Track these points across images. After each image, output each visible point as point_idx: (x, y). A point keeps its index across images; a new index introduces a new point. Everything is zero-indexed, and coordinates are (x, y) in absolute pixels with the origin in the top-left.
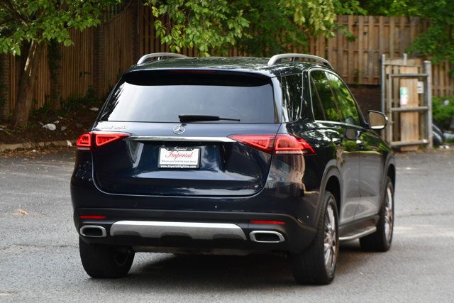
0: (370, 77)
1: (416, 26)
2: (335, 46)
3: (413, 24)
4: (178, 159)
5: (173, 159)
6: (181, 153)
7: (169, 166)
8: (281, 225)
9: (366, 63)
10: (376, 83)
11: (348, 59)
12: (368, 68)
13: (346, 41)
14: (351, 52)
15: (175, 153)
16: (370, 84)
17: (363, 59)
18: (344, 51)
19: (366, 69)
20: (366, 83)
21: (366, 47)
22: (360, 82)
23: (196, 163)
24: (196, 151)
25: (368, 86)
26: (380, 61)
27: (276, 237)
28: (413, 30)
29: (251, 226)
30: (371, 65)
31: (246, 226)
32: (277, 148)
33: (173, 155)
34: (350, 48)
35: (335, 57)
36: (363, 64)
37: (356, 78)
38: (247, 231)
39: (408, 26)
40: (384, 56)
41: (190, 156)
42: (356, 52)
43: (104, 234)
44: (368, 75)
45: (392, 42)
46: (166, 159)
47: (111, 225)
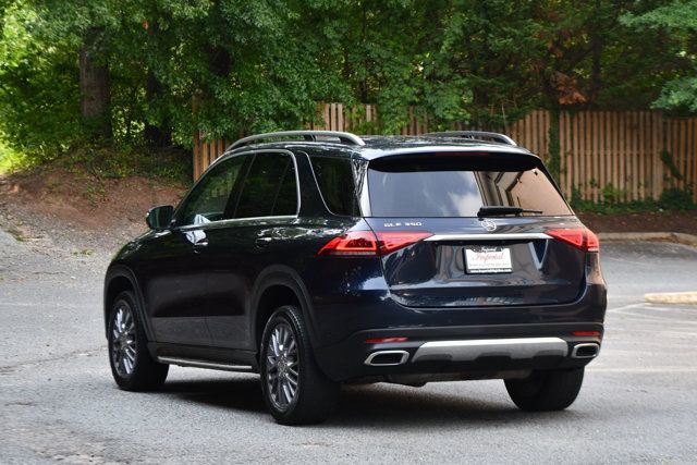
4: (489, 261)
5: (482, 262)
6: (490, 254)
15: (483, 254)
23: (510, 266)
24: (506, 252)
29: (575, 339)
31: (570, 340)
32: (589, 245)
33: (482, 258)
38: (571, 345)
41: (501, 258)
43: (404, 360)
46: (476, 261)
47: (417, 348)
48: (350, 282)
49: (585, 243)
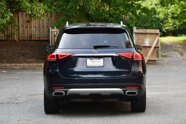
0: (36, 37)
1: (55, 16)
2: (22, 24)
3: (53, 15)
4: (95, 63)
5: (92, 63)
6: (96, 61)
7: (91, 66)
8: (137, 88)
9: (35, 32)
10: (39, 39)
11: (27, 30)
12: (36, 33)
13: (26, 23)
14: (28, 27)
15: (93, 61)
16: (37, 39)
17: (34, 30)
18: (26, 27)
19: (35, 34)
20: (35, 39)
21: (35, 25)
22: (32, 39)
23: (103, 65)
24: (102, 60)
25: (36, 40)
26: (49, 30)
27: (135, 93)
28: (53, 18)
29: (126, 89)
30: (37, 32)
31: (124, 89)
32: (134, 58)
33: (92, 62)
34: (28, 25)
35: (22, 29)
36: (34, 32)
37: (31, 37)
38: (124, 91)
39: (51, 16)
40: (50, 27)
41: (99, 62)
42: (31, 27)
43: (64, 95)
44: (36, 36)
45: (45, 23)
46: (90, 63)
47: (68, 91)
48: (51, 69)
49: (132, 57)
